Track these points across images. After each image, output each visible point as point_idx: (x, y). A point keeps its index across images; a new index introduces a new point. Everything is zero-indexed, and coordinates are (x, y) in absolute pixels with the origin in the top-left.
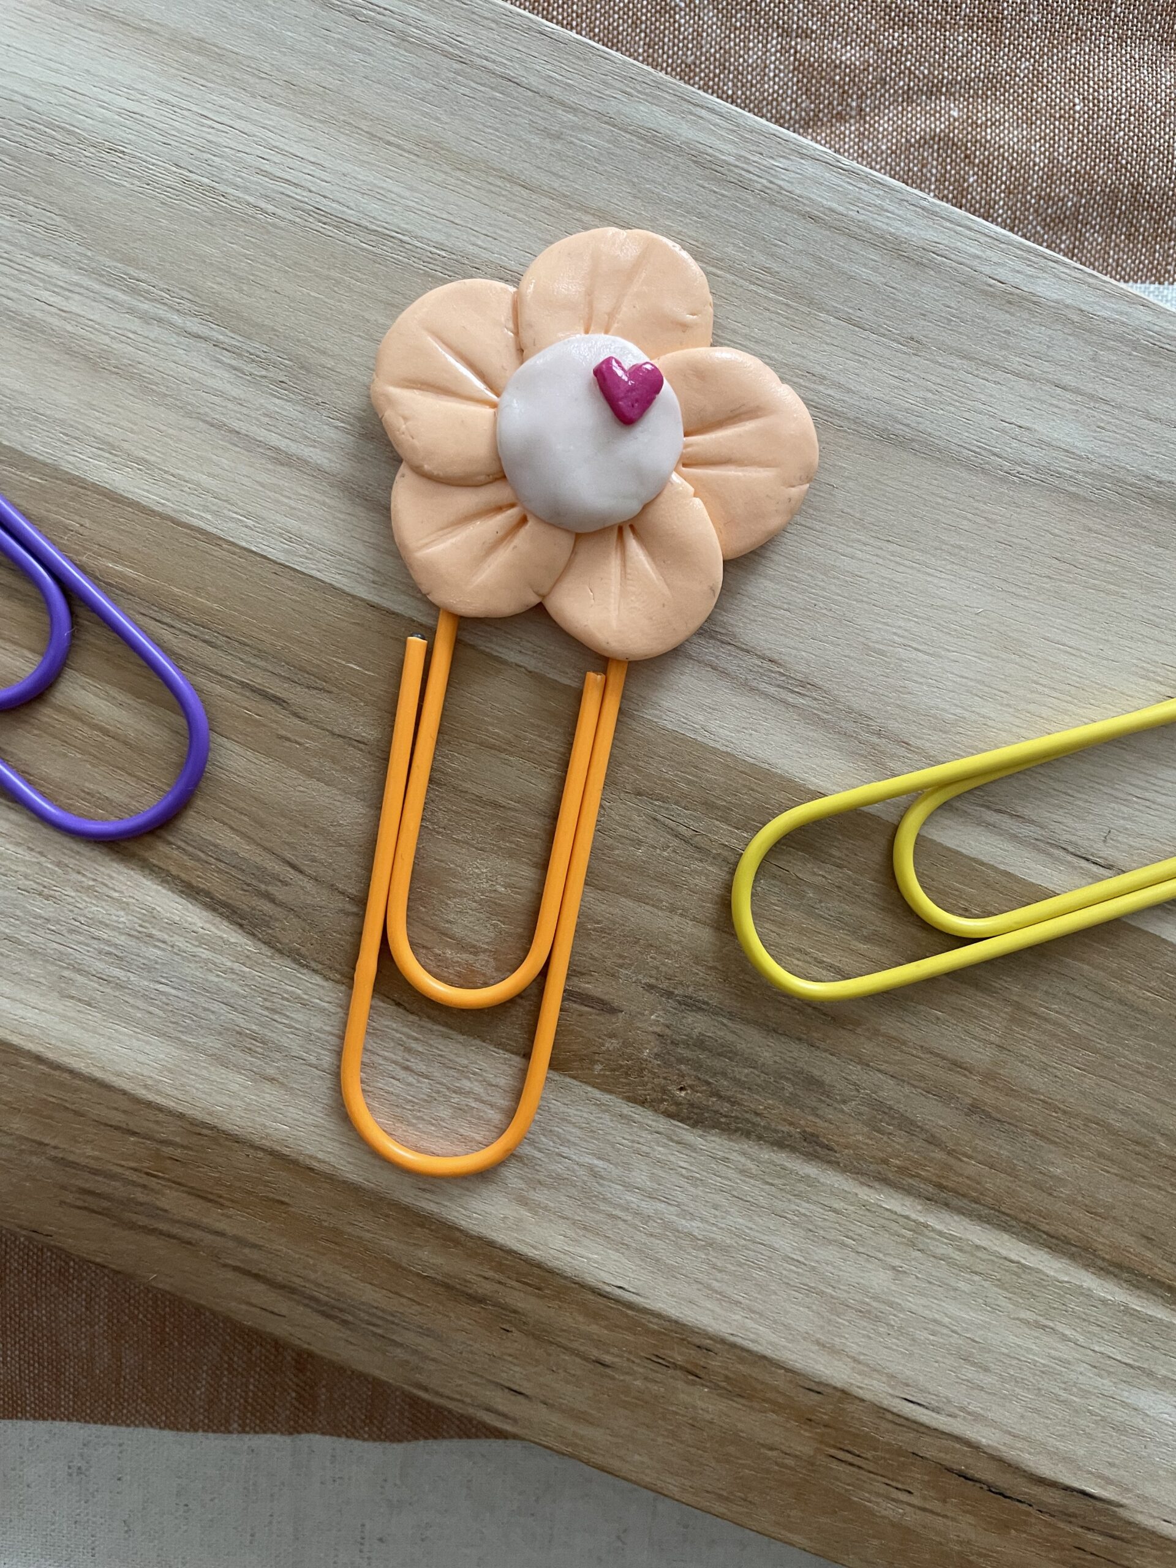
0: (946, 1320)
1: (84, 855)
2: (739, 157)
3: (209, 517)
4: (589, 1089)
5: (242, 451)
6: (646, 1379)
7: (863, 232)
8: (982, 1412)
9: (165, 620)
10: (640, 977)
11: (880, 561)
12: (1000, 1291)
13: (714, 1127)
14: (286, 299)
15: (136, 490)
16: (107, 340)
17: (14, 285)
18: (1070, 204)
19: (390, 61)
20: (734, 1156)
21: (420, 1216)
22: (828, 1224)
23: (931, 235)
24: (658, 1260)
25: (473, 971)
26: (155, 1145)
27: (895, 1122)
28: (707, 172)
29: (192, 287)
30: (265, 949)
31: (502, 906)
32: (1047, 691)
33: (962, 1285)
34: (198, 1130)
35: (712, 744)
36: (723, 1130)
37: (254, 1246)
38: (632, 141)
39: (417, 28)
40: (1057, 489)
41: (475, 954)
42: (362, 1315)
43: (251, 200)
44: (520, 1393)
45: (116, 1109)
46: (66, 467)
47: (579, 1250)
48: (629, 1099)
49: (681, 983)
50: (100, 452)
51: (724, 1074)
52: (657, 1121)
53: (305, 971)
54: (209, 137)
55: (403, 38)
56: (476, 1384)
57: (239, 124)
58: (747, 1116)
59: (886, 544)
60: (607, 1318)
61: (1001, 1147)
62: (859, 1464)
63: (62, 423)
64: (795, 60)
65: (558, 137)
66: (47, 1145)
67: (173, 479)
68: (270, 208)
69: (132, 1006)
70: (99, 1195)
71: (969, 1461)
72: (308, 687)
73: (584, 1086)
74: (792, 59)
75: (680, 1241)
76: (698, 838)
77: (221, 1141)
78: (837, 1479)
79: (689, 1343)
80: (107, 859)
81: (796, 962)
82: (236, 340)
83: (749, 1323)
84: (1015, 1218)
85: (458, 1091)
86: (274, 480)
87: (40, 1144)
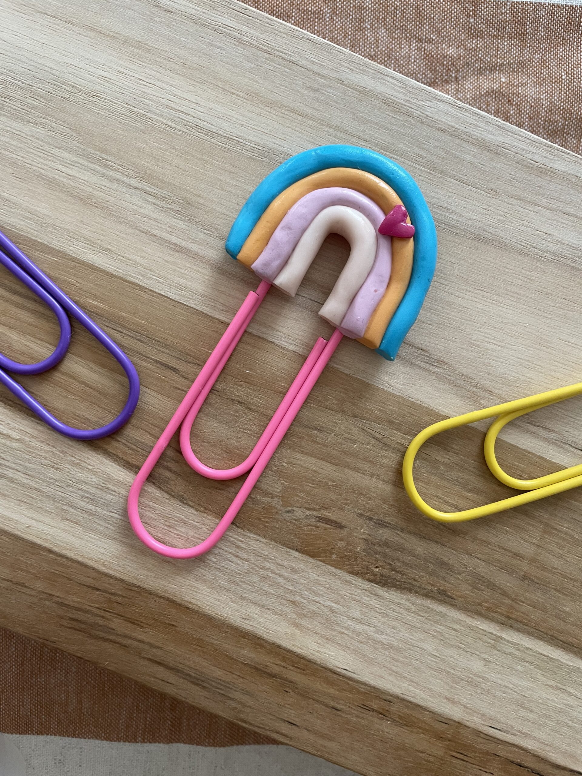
0: (511, 686)
1: (74, 447)
2: (406, 101)
3: (141, 278)
4: (329, 567)
5: (158, 245)
6: (358, 717)
7: (468, 138)
8: (529, 733)
9: (118, 329)
10: (356, 510)
11: (477, 300)
12: (538, 671)
13: (393, 587)
14: (180, 170)
15: (104, 264)
16: (91, 190)
17: (45, 162)
18: (560, 124)
19: (234, 53)
20: (403, 602)
21: (242, 632)
22: (451, 637)
23: (501, 139)
24: (364, 655)
25: (270, 506)
26: (109, 596)
27: (485, 584)
28: (390, 108)
29: (134, 164)
30: (166, 495)
31: (286, 473)
32: (561, 365)
33: (520, 668)
34: (130, 588)
35: (392, 391)
36: (397, 588)
37: (158, 647)
38: (353, 93)
39: (247, 37)
40: (565, 265)
41: (272, 498)
42: (213, 683)
43: (164, 121)
44: (294, 724)
45: (89, 577)
46: (70, 253)
47: (324, 650)
48: (350, 573)
49: (376, 513)
50: (87, 245)
51: (398, 560)
52: (364, 584)
53: (186, 506)
54: (144, 90)
55: (240, 41)
56: (271, 719)
57: (157, 83)
58: (410, 581)
59: (480, 292)
60: (338, 686)
61: (539, 597)
62: (466, 760)
63: (68, 231)
64: (425, 53)
65: (317, 90)
66: (54, 595)
67: (123, 259)
68: (173, 125)
69: (98, 524)
70: (79, 621)
71: (523, 757)
72: (189, 363)
73: (327, 566)
74: (423, 53)
75: (376, 646)
76: (385, 439)
77: (142, 594)
78: (455, 768)
79: (380, 698)
80: (87, 449)
81: (435, 502)
82: (155, 190)
83: (411, 688)
84: (546, 634)
85: (263, 568)
86: (173, 259)
87: (50, 595)
